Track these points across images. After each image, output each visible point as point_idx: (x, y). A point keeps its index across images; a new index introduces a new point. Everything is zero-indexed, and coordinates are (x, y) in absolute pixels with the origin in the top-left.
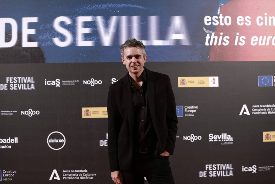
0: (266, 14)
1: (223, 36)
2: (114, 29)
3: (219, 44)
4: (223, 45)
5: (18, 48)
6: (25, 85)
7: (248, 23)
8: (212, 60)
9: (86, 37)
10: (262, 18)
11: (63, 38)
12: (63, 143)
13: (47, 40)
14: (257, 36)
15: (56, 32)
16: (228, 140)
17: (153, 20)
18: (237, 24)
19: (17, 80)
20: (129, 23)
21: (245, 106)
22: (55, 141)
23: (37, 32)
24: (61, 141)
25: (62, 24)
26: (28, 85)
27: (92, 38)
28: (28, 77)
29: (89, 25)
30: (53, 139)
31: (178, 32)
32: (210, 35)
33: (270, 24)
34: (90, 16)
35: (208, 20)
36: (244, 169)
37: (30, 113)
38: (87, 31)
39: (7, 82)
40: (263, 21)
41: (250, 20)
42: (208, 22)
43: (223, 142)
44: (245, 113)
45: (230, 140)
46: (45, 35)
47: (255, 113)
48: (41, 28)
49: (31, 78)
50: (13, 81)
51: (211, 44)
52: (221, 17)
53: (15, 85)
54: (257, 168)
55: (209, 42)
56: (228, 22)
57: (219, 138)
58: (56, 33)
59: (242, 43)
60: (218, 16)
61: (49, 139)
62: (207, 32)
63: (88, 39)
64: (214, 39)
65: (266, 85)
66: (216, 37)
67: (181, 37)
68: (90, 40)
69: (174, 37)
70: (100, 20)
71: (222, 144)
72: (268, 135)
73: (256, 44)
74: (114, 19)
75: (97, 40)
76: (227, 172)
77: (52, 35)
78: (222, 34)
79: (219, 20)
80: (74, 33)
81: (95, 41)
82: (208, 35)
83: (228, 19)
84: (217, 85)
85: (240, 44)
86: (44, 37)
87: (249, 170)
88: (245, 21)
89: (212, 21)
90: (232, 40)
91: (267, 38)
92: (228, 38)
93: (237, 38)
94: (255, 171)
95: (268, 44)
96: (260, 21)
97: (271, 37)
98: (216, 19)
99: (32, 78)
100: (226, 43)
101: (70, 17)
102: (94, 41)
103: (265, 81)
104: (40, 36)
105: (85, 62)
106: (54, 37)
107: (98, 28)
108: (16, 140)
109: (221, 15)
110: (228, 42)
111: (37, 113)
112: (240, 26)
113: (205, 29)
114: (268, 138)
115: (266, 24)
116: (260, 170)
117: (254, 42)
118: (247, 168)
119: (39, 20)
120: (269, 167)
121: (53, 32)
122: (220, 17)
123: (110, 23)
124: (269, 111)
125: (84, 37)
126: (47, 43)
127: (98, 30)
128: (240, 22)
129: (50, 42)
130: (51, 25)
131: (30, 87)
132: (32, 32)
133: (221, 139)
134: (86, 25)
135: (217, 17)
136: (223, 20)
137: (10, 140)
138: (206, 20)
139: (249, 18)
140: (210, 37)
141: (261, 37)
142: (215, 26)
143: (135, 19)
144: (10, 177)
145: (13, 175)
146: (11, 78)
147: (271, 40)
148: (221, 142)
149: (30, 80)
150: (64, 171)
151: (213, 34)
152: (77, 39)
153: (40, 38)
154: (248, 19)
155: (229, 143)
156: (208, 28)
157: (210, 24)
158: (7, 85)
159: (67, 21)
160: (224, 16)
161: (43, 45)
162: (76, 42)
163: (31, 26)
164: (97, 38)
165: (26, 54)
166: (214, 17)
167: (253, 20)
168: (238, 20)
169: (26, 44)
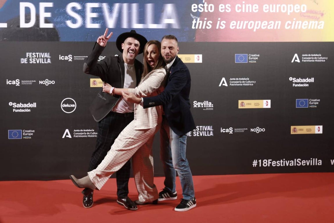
0: (244, 2)
1: (207, 21)
2: (117, 14)
3: (204, 28)
4: (206, 28)
5: (36, 28)
6: (42, 59)
7: (228, 10)
8: (197, 40)
9: (94, 20)
10: (240, 6)
11: (74, 21)
12: (74, 107)
13: (61, 23)
14: (236, 21)
15: (68, 15)
16: (209, 107)
17: (149, 7)
18: (219, 11)
19: (36, 55)
20: (130, 9)
21: (224, 79)
22: (67, 106)
23: (52, 15)
24: (73, 106)
25: (74, 9)
26: (45, 59)
27: (98, 21)
28: (45, 53)
29: (96, 11)
30: (66, 104)
31: (169, 18)
32: (196, 20)
33: (247, 11)
34: (97, 3)
35: (195, 8)
36: (222, 131)
37: (47, 82)
38: (95, 15)
39: (27, 57)
40: (242, 8)
41: (230, 7)
42: (194, 9)
43: (205, 108)
44: (223, 85)
45: (211, 107)
46: (59, 18)
47: (232, 85)
48: (56, 12)
49: (47, 54)
50: (32, 55)
51: (197, 28)
52: (206, 5)
53: (34, 59)
54: (233, 130)
55: (195, 26)
56: (211, 9)
57: (202, 105)
58: (68, 17)
59: (222, 26)
60: (204, 4)
61: (63, 104)
62: (193, 17)
63: (95, 22)
64: (199, 23)
65: (241, 62)
66: (201, 22)
67: (172, 21)
68: (97, 23)
69: (166, 21)
70: (105, 6)
71: (204, 109)
72: (242, 103)
73: (234, 27)
74: (117, 6)
75: (103, 23)
76: (208, 132)
77: (65, 18)
78: (206, 19)
79: (203, 7)
80: (84, 17)
81: (102, 23)
82: (194, 20)
83: (211, 7)
84: (201, 61)
85: (221, 27)
86: (59, 20)
87: (226, 131)
88: (225, 8)
89: (198, 8)
90: (214, 25)
91: (244, 23)
92: (211, 22)
93: (219, 22)
94: (231, 133)
95: (244, 28)
96: (239, 8)
97: (247, 22)
98: (201, 6)
99: (49, 54)
100: (209, 26)
101: (80, 3)
102: (100, 24)
103: (241, 58)
104: (55, 19)
105: (93, 41)
106: (67, 20)
107: (104, 13)
108: (34, 105)
109: (206, 3)
110: (211, 26)
111: (53, 82)
112: (221, 12)
113: (192, 15)
114: (242, 105)
115: (244, 11)
116: (235, 131)
117: (233, 26)
118: (225, 130)
119: (54, 5)
120: (243, 129)
121: (66, 16)
122: (204, 5)
123: (114, 9)
124: (244, 83)
125: (92, 20)
126: (61, 25)
127: (104, 14)
128: (222, 9)
129: (63, 24)
130: (64, 9)
131: (46, 61)
132: (49, 15)
133: (203, 105)
134: (94, 10)
135: (202, 5)
136: (207, 7)
137: (30, 105)
138: (193, 8)
139: (230, 5)
140: (196, 22)
141: (239, 22)
142: (201, 13)
143: (135, 6)
144: (29, 136)
145: (32, 134)
146: (30, 53)
147: (247, 25)
148: (204, 108)
149: (47, 55)
150: (75, 131)
151: (198, 19)
152: (86, 22)
153: (55, 20)
154: (228, 6)
155: (210, 109)
156: (194, 14)
157: (196, 10)
158: (27, 59)
159: (78, 6)
160: (208, 4)
161: (58, 26)
162: (86, 25)
163: (47, 10)
164: (103, 21)
165: (43, 34)
166: (200, 5)
167: (233, 7)
168: (220, 8)
169: (43, 25)
